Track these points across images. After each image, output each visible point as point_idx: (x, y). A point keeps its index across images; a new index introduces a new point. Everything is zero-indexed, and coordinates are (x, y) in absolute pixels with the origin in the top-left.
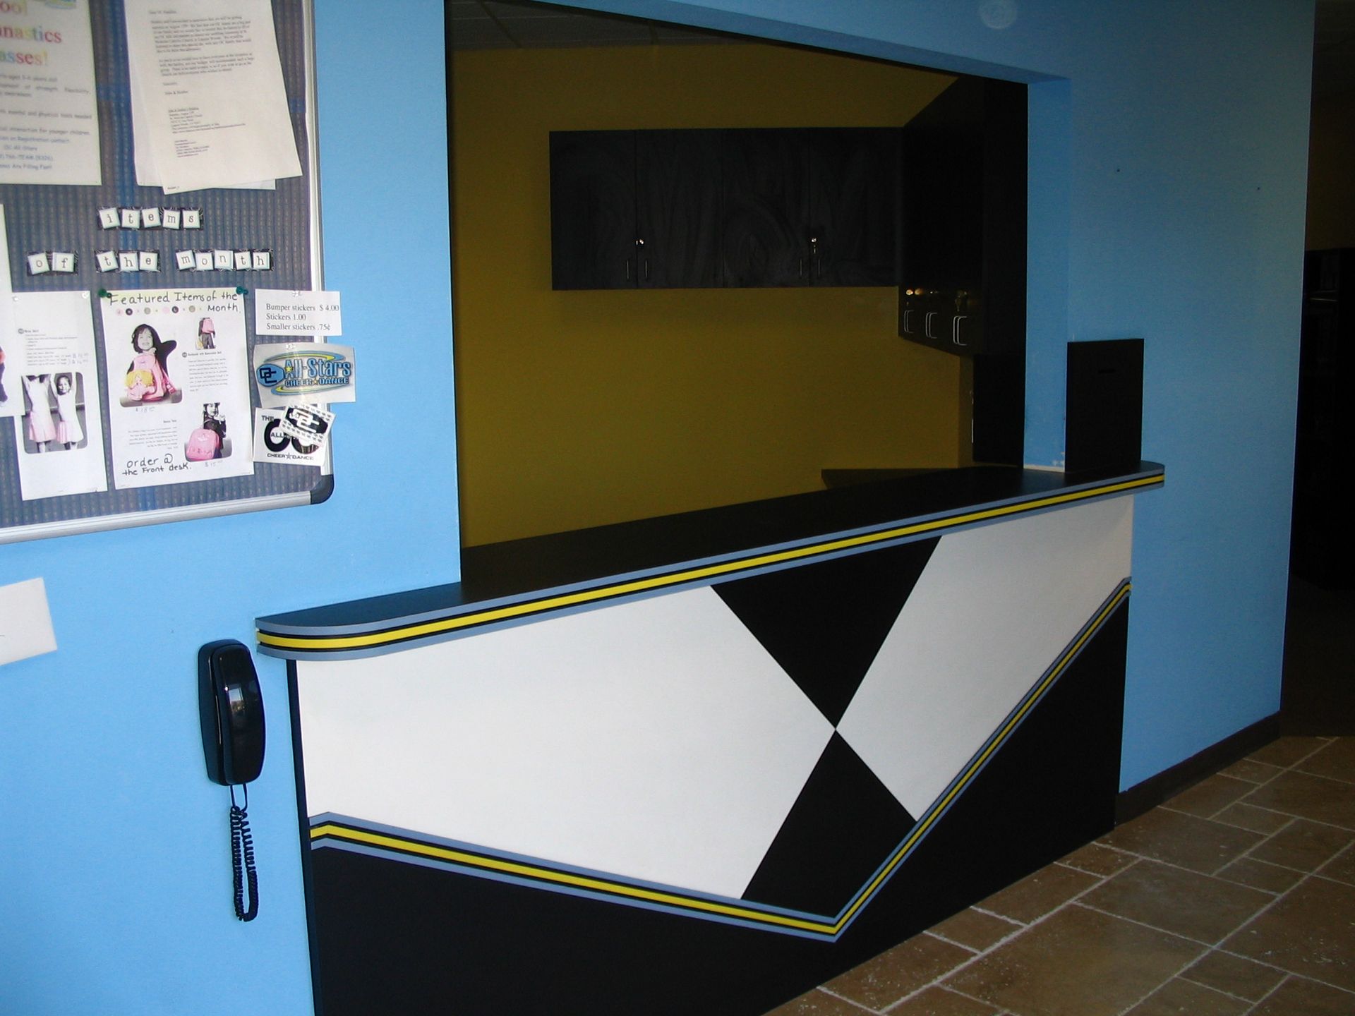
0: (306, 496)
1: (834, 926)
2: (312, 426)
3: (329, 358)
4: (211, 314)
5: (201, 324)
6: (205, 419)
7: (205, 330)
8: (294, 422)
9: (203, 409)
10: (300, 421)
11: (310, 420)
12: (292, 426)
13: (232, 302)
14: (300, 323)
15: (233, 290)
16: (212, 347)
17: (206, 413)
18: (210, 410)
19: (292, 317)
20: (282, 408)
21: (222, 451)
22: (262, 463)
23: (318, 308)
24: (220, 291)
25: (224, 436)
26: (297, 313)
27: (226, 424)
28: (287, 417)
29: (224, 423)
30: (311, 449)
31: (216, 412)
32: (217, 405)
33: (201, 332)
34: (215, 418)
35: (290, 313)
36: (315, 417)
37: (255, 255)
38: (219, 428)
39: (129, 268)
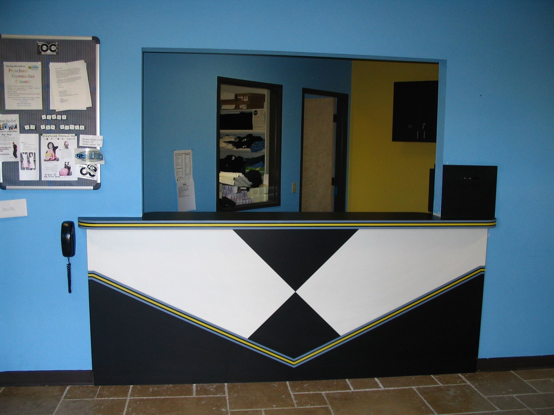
0: (92, 188)
1: (294, 362)
2: (94, 170)
3: (98, 153)
4: (68, 140)
5: (65, 143)
6: (65, 166)
7: (66, 144)
8: (90, 169)
9: (65, 163)
10: (91, 168)
11: (94, 168)
12: (89, 170)
13: (74, 138)
14: (92, 143)
15: (74, 135)
16: (68, 148)
17: (65, 164)
18: (67, 164)
19: (90, 142)
20: (86, 165)
21: (69, 174)
22: (80, 178)
23: (97, 140)
24: (70, 135)
25: (70, 170)
26: (91, 141)
27: (71, 167)
28: (88, 167)
29: (70, 167)
30: (94, 176)
31: (68, 164)
32: (68, 163)
33: (65, 145)
34: (68, 166)
35: (90, 141)
36: (95, 168)
37: (80, 126)
38: (69, 168)
39: (48, 129)
